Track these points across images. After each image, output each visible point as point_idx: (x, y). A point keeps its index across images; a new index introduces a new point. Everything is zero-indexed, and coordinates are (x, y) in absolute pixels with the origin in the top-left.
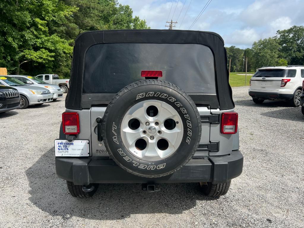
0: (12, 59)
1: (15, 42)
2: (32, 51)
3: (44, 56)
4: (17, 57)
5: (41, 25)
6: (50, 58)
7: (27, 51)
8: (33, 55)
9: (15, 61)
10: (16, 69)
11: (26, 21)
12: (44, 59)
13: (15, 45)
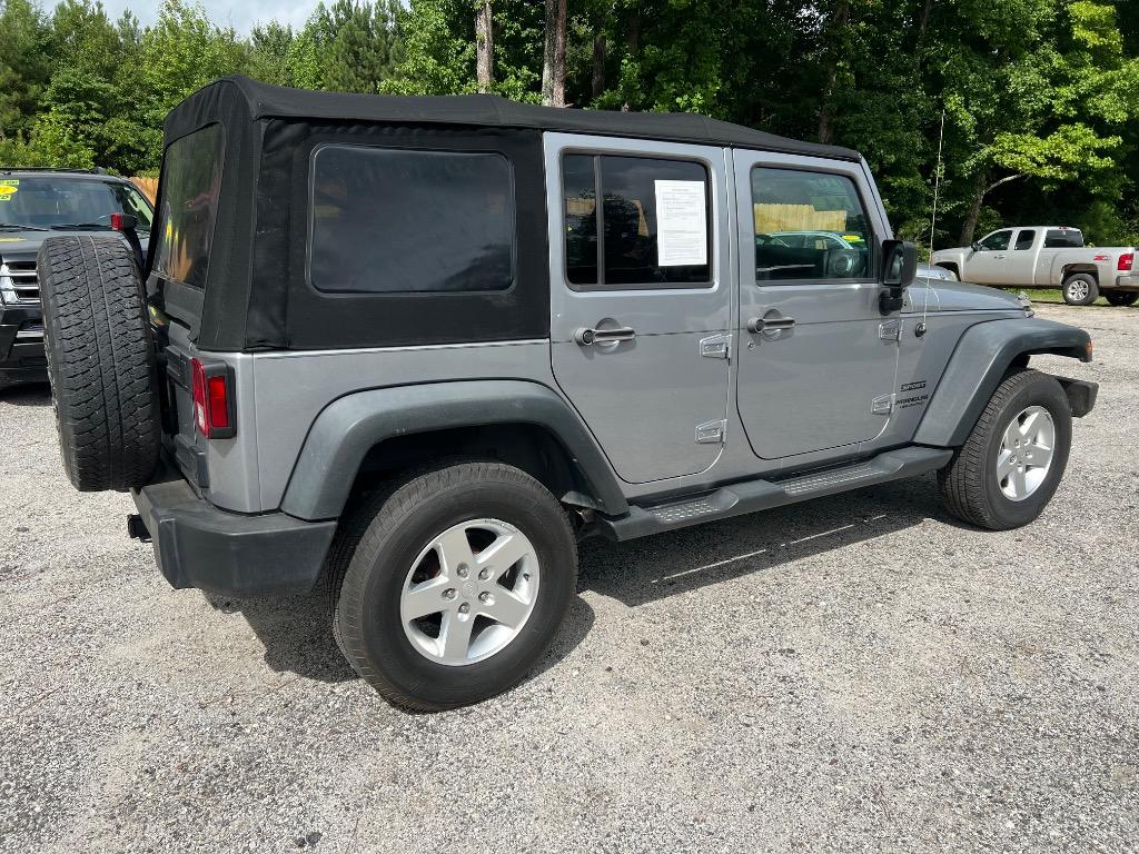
0: (949, 174)
1: (969, 111)
2: (1028, 137)
3: (1070, 154)
4: (971, 163)
5: (1090, 25)
6: (1093, 161)
7: (1006, 139)
8: (1025, 152)
9: (960, 180)
10: (960, 207)
11: (1028, 22)
12: (1067, 167)
13: (967, 120)
